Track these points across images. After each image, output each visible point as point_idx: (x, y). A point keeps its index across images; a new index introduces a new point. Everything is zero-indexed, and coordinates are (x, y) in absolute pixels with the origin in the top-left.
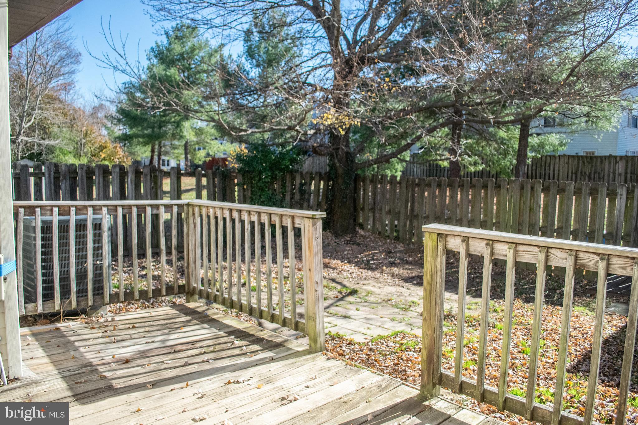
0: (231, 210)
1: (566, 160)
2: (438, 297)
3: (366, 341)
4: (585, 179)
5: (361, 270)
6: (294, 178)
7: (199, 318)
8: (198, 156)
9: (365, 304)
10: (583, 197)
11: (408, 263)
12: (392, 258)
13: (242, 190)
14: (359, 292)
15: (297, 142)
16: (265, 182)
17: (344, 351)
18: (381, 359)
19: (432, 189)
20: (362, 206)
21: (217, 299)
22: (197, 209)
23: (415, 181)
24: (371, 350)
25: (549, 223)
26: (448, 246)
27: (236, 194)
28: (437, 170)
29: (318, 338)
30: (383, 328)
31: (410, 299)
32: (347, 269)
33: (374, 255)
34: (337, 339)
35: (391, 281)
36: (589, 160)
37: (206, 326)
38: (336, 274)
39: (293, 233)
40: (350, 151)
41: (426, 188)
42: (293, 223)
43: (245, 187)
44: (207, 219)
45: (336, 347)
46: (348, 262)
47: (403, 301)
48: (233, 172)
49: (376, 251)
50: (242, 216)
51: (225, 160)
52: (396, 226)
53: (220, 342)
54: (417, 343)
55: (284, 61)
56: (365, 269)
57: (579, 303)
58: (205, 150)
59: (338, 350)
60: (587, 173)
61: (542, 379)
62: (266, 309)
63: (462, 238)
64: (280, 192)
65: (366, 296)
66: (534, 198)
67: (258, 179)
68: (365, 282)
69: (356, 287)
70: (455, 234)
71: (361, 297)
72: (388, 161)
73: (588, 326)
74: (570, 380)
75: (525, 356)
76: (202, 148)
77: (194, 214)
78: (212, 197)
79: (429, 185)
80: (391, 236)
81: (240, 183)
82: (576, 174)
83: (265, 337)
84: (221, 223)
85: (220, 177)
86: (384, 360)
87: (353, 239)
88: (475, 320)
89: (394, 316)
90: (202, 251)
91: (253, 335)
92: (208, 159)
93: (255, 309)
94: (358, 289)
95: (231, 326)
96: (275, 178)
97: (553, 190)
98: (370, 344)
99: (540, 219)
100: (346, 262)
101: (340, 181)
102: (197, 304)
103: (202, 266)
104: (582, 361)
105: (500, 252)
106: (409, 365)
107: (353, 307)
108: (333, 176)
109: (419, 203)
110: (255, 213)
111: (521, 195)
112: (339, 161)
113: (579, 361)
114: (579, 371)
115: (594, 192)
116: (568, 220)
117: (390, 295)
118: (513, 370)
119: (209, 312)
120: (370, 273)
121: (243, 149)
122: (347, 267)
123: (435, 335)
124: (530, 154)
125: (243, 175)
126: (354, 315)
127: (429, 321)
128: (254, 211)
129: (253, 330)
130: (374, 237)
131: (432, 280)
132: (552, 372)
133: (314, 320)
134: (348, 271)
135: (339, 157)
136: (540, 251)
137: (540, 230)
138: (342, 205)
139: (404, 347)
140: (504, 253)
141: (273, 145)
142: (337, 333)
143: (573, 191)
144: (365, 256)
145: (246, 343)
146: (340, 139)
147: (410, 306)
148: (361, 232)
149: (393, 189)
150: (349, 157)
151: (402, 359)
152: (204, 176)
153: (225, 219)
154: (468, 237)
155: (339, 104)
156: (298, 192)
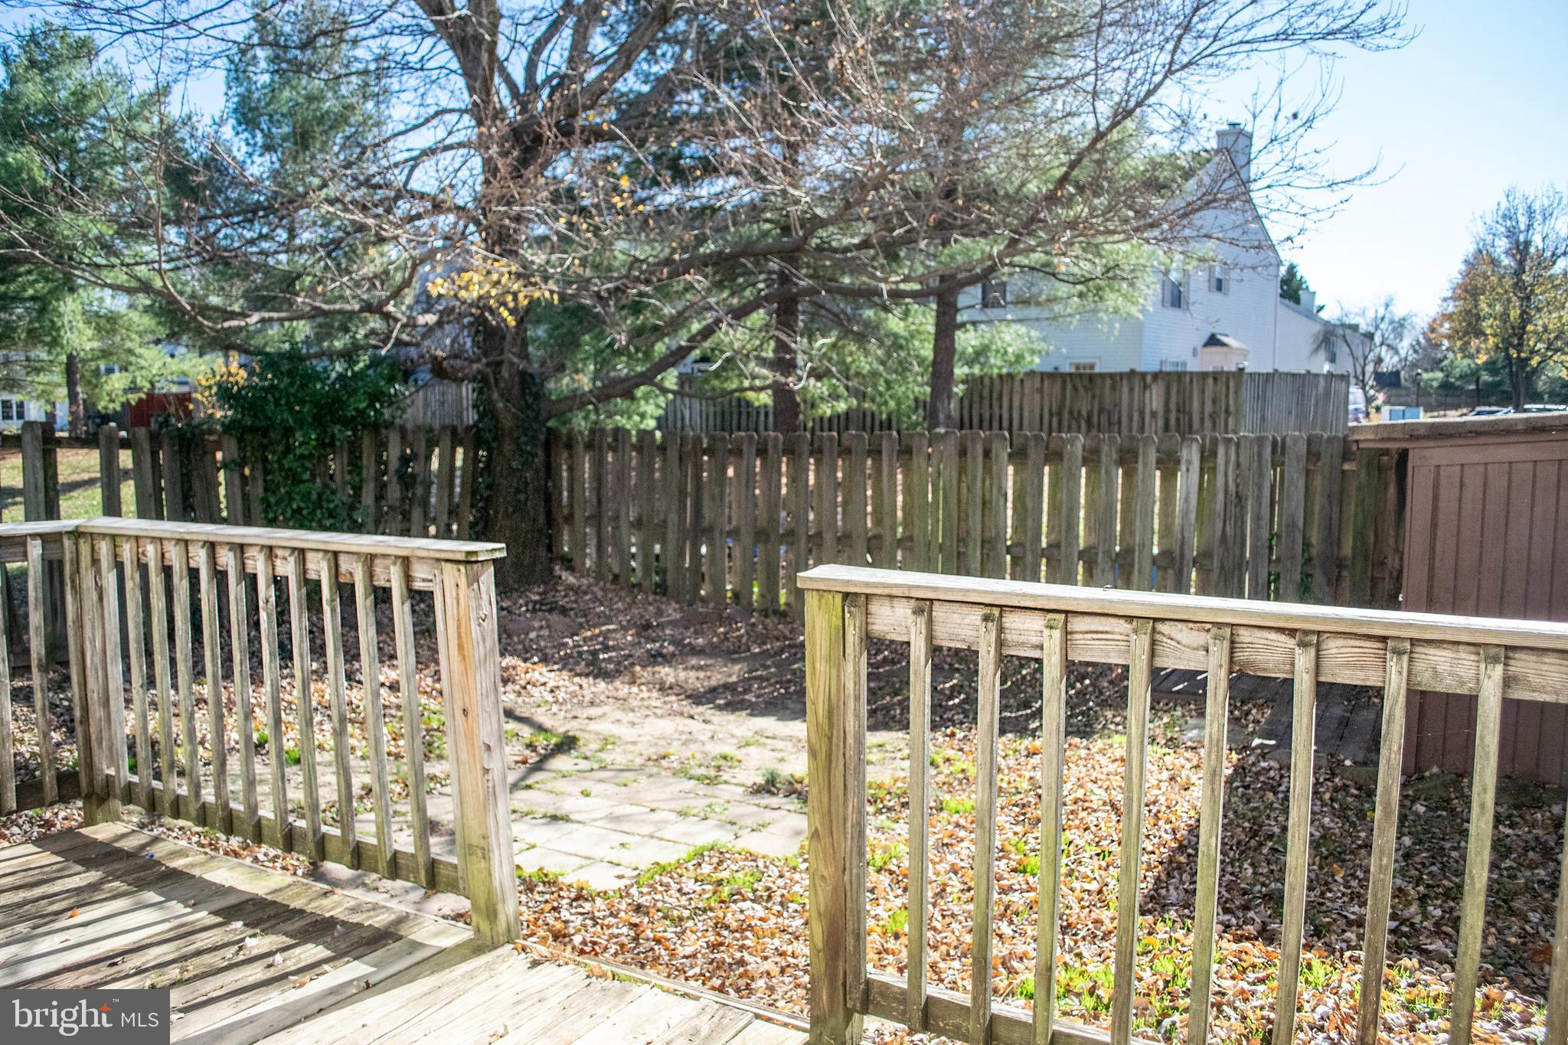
0: (212, 547)
1: (1037, 384)
2: (851, 772)
3: (622, 883)
4: (1079, 426)
5: (577, 680)
6: (382, 445)
7: (128, 873)
8: (107, 388)
9: (603, 775)
10: (1103, 471)
11: (695, 651)
12: (654, 641)
13: (237, 481)
14: (580, 743)
15: (389, 346)
16: (302, 456)
17: (566, 922)
18: (669, 935)
19: (745, 462)
20: (566, 511)
21: (182, 809)
22: (104, 548)
23: (701, 443)
24: (638, 909)
25: (1029, 533)
26: (875, 627)
27: (222, 491)
28: (740, 413)
29: (500, 907)
30: (661, 839)
31: (716, 749)
32: (542, 680)
33: (606, 635)
34: (541, 888)
35: (658, 704)
36: (1086, 382)
37: (152, 896)
38: (512, 696)
39: (407, 606)
40: (530, 371)
41: (731, 459)
42: (408, 578)
43: (247, 471)
44: (137, 576)
45: (542, 912)
46: (541, 661)
47: (699, 756)
48: (211, 432)
49: (612, 627)
50: (249, 563)
51: (184, 399)
52: (657, 557)
53: (199, 945)
54: (758, 875)
55: (340, 135)
56: (587, 675)
57: (1117, 724)
58: (125, 374)
59: (550, 920)
60: (1084, 413)
61: (1084, 938)
62: (336, 832)
63: (913, 603)
64: (345, 483)
65: (601, 750)
66: (991, 478)
67: (281, 448)
68: (594, 711)
69: (572, 728)
70: (895, 592)
71: (589, 754)
72: (629, 395)
73: (1155, 782)
74: (1150, 934)
75: (1031, 880)
76: (116, 368)
77: (95, 561)
78: (150, 508)
79: (737, 452)
80: (646, 584)
81: (234, 461)
82: (1060, 414)
83: (339, 913)
84: (182, 586)
85: (172, 446)
86: (679, 935)
87: (549, 598)
88: (889, 793)
89: (686, 803)
90: (127, 671)
91: (301, 912)
92: (133, 398)
93: (303, 834)
94: (578, 734)
95: (231, 890)
96: (332, 444)
97: (1035, 454)
98: (634, 891)
99: (1006, 527)
100: (536, 659)
101: (507, 447)
102: (119, 828)
103: (128, 701)
104: (1163, 877)
105: (1022, 639)
106: (747, 942)
107: (571, 787)
108: (488, 436)
109: (713, 498)
110: (287, 553)
111: (962, 470)
112: (502, 395)
113: (1158, 879)
114: (1164, 907)
115: (1127, 458)
116: (1071, 527)
117: (663, 742)
118: (1011, 922)
119: (159, 851)
120: (602, 685)
121: (234, 368)
122: (540, 673)
123: (847, 878)
124: (960, 371)
125: (240, 440)
126: (580, 812)
127: (828, 840)
128: (284, 548)
129: (298, 894)
130: (602, 589)
131: (831, 725)
132: (1105, 915)
133: (486, 856)
134: (544, 684)
135: (502, 385)
136: (1135, 631)
137: (1008, 552)
138: (514, 512)
139: (726, 891)
140: (1035, 640)
141: (320, 355)
142: (541, 869)
143: (1080, 457)
144: (585, 640)
145: (281, 940)
146: (503, 338)
147: (719, 768)
148: (570, 579)
149: (647, 467)
150: (529, 385)
151: (727, 927)
152: (125, 444)
153: (193, 574)
154: (931, 600)
155: (502, 242)
156: (395, 479)
